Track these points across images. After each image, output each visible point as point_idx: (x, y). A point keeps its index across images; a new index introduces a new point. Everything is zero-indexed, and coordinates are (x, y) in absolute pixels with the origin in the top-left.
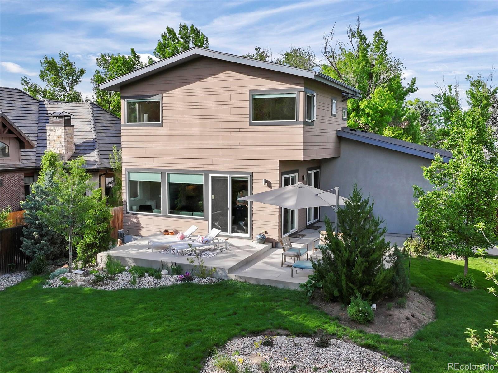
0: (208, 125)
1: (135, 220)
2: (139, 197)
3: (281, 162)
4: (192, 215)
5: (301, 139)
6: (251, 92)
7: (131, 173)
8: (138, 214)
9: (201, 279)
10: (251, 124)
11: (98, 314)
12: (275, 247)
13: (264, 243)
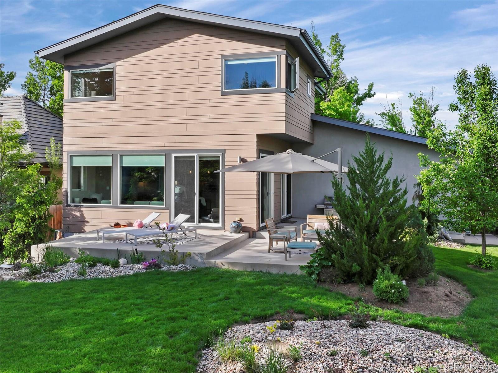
0: (172, 97)
1: (78, 214)
2: (83, 188)
3: (259, 136)
4: (150, 205)
5: (283, 108)
6: (223, 57)
7: (74, 158)
8: (82, 206)
9: (172, 266)
10: (223, 94)
11: (35, 307)
12: (253, 238)
13: (239, 233)
